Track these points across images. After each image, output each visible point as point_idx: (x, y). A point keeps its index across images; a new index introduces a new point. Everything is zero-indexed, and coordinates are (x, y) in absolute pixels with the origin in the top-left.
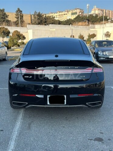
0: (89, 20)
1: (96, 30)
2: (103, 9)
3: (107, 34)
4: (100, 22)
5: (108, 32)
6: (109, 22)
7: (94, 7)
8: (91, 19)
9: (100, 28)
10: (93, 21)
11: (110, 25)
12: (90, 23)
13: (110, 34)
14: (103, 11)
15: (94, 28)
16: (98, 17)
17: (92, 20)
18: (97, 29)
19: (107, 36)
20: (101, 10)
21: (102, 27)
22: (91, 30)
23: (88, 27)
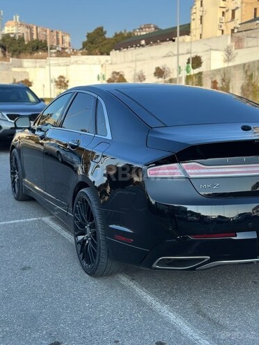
0: (4, 48)
1: (26, 72)
2: (31, 25)
3: (61, 81)
4: (31, 53)
5: (61, 77)
6: (54, 55)
7: (14, 17)
8: (11, 45)
9: (35, 67)
10: (15, 51)
11: (56, 62)
12: (7, 53)
13: (68, 81)
14: (31, 29)
15: (21, 66)
16: (26, 43)
17: (12, 48)
18: (27, 70)
19: (60, 85)
20: (27, 27)
21: (38, 65)
22: (14, 69)
23: (5, 63)
